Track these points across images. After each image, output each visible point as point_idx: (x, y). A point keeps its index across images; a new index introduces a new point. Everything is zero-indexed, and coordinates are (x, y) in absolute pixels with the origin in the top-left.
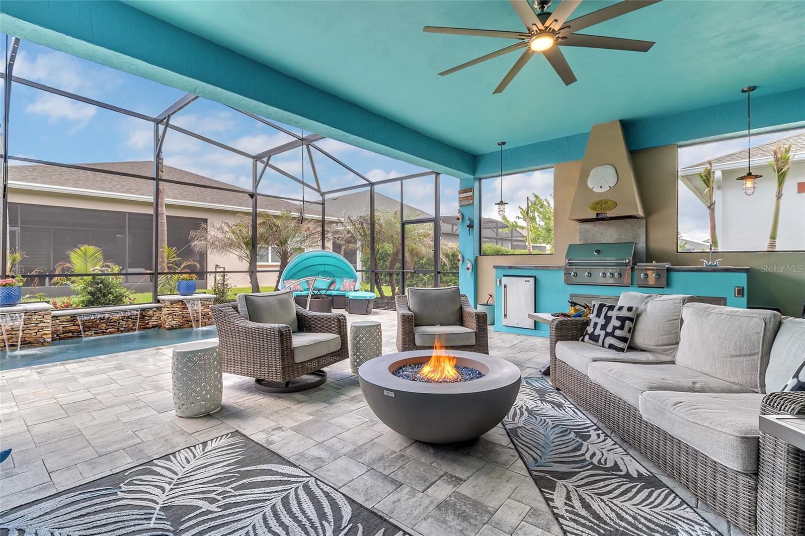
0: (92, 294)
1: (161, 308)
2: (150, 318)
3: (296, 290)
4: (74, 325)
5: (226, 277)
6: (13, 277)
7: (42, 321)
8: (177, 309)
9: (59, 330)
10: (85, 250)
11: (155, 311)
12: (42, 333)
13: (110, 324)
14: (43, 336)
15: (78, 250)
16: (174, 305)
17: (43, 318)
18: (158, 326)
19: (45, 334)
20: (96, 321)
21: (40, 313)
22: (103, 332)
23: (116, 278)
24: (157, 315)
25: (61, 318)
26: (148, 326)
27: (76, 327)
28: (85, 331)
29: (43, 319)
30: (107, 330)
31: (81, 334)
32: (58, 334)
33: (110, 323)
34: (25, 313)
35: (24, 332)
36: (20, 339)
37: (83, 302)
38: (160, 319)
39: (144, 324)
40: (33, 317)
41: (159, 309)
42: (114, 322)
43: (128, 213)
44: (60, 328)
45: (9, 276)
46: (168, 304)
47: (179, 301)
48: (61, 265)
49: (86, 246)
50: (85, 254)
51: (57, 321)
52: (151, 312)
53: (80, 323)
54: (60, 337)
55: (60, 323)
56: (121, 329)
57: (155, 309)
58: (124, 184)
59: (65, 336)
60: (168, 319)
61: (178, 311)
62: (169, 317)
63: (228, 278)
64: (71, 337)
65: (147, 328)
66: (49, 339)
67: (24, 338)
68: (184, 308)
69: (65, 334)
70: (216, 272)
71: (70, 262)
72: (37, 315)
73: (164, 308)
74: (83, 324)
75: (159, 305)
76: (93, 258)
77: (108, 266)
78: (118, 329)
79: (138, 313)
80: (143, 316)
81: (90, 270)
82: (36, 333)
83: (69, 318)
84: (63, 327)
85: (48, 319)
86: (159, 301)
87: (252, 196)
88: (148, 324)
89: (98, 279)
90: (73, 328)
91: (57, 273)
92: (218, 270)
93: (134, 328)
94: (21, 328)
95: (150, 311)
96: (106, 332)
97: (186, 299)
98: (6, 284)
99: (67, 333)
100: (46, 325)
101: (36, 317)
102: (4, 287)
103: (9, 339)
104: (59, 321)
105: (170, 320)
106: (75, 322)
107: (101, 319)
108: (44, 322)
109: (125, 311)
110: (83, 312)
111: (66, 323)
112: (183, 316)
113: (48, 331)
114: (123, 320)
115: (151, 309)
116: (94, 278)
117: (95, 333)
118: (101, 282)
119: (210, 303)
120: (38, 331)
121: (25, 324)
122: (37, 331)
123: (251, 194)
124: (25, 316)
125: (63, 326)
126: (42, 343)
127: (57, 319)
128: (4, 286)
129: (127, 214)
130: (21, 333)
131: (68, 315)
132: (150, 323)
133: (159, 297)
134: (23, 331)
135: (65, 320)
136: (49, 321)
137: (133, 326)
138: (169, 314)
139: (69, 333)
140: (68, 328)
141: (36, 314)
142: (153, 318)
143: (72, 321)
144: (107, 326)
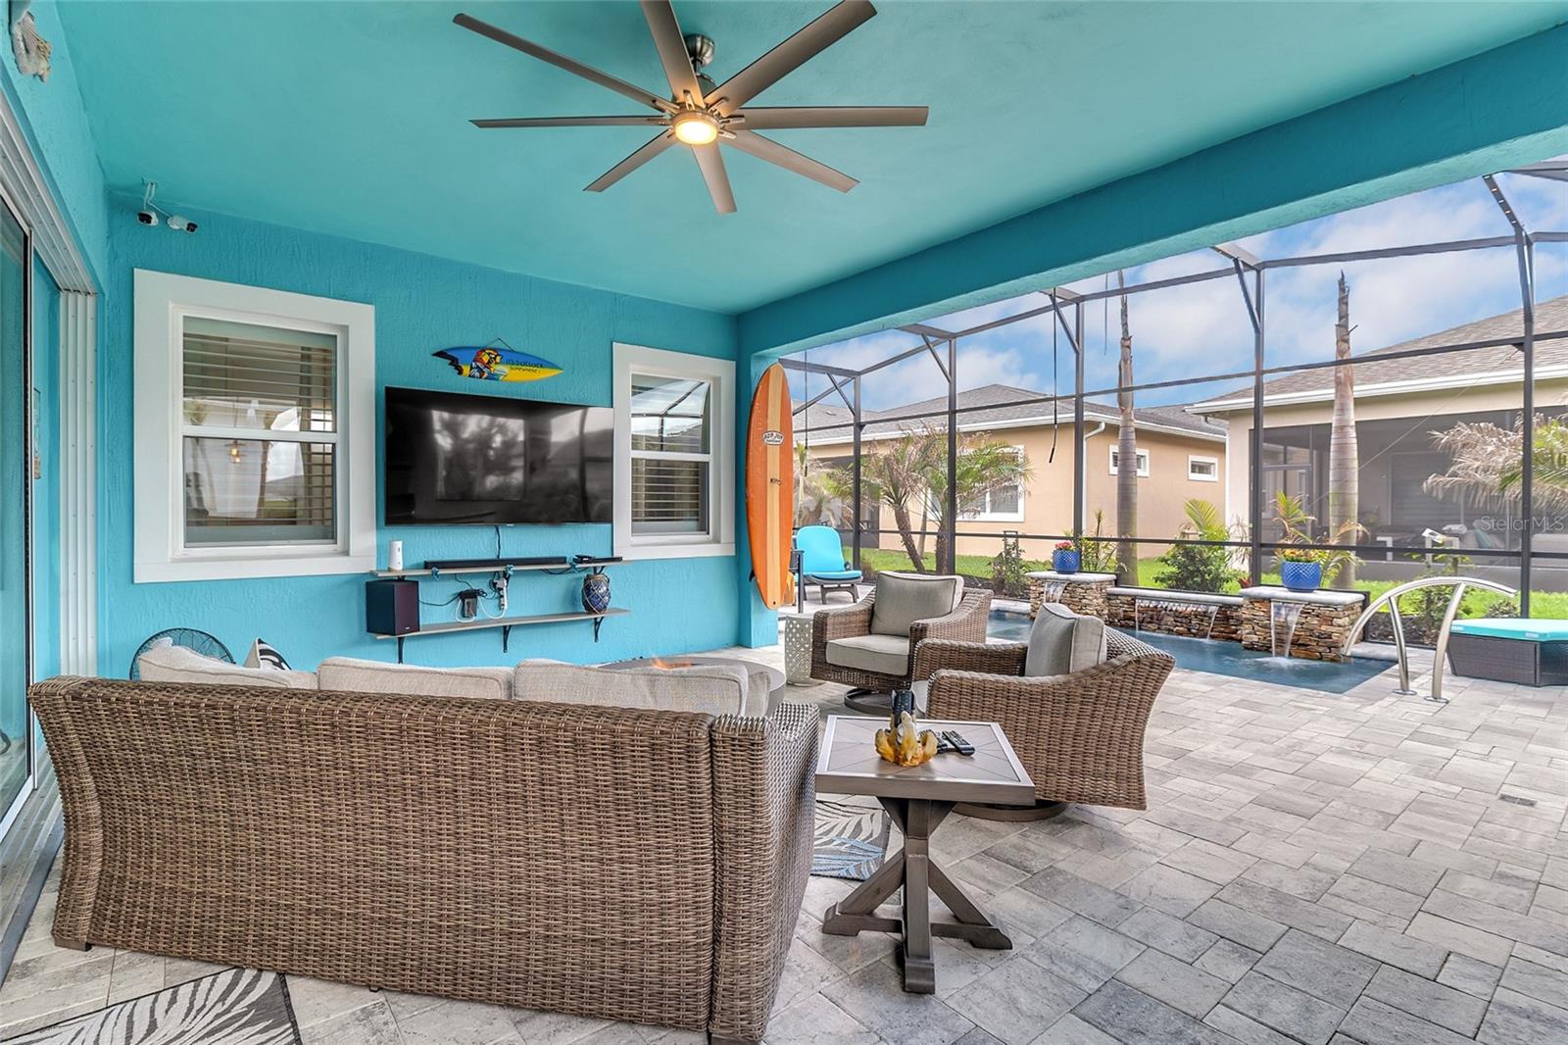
16: (1256, 604)
22: (1169, 630)
23: (1210, 550)
26: (1234, 636)
28: (1146, 622)
30: (1174, 626)
33: (1178, 617)
39: (1227, 631)
40: (1078, 590)
42: (1184, 617)
47: (1264, 599)
51: (1118, 601)
56: (1193, 631)
61: (1262, 618)
62: (1249, 627)
65: (1232, 639)
74: (1145, 612)
78: (1189, 630)
83: (1129, 599)
84: (1125, 611)
88: (1235, 632)
96: (1173, 631)
99: (1127, 619)
105: (1247, 631)
109: (1197, 602)
111: (1126, 606)
117: (1159, 628)
127: (1117, 599)
131: (1128, 596)
143: (1133, 604)
144: (1176, 621)
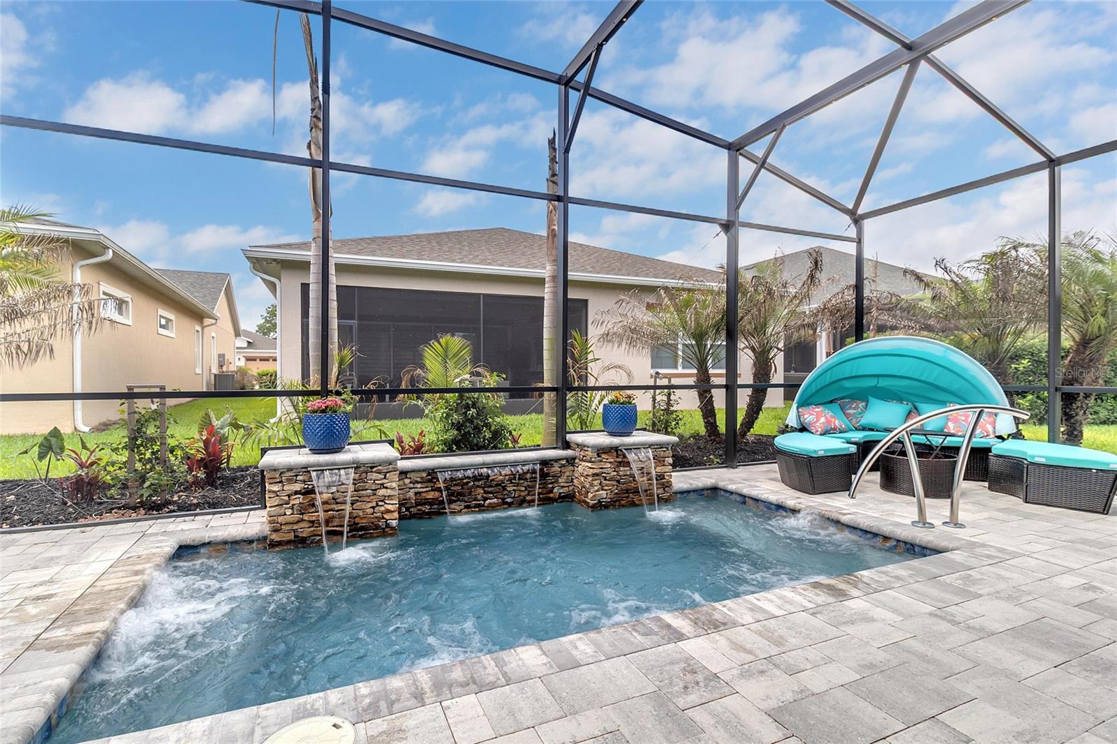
0: (458, 427)
1: (574, 459)
2: (556, 477)
3: (832, 429)
4: (432, 490)
5: (672, 397)
6: (338, 393)
7: (382, 484)
8: (607, 465)
9: (410, 499)
10: (447, 344)
11: (563, 466)
12: (382, 509)
13: (490, 489)
14: (385, 516)
15: (436, 343)
16: (603, 456)
17: (385, 478)
18: (569, 498)
19: (388, 511)
20: (468, 483)
21: (380, 468)
22: (479, 507)
23: (494, 397)
24: (567, 474)
25: (411, 475)
26: (551, 495)
27: (437, 494)
28: (451, 502)
29: (385, 481)
30: (485, 499)
31: (444, 508)
32: (407, 506)
33: (490, 486)
34: (356, 468)
35: (355, 506)
36: (347, 519)
37: (445, 442)
38: (572, 481)
39: (546, 491)
40: (370, 476)
41: (571, 461)
42: (497, 485)
43: (483, 294)
44: (411, 494)
45: (331, 391)
46: (590, 453)
47: (612, 448)
48: (408, 372)
49: (448, 337)
50: (446, 351)
51: (407, 481)
52: (556, 468)
53: (442, 486)
54: (410, 512)
55: (412, 485)
56: (509, 500)
57: (564, 462)
58: (476, 254)
59: (419, 510)
60: (592, 485)
61: (609, 470)
62: (595, 483)
63: (676, 398)
64: (428, 513)
65: (551, 500)
66: (394, 521)
67: (355, 518)
68: (620, 462)
69: (419, 507)
70: (655, 387)
71: (423, 367)
72: (375, 472)
73: (582, 460)
74: (447, 488)
75: (569, 453)
76: (456, 359)
77: (478, 374)
78: (503, 499)
79: (538, 467)
80: (544, 475)
81: (456, 383)
82: (373, 508)
83: (424, 474)
84: (416, 494)
85: (393, 482)
86: (567, 445)
87: (727, 226)
88: (551, 491)
89: (467, 398)
90: (431, 495)
91: (403, 386)
92: (659, 383)
93: (528, 498)
94: (349, 499)
95: (555, 464)
96: (483, 506)
97: (624, 445)
98: (327, 407)
99: (422, 505)
100: (389, 492)
101: (375, 476)
102: (323, 415)
103: (327, 522)
104: (409, 480)
105: (596, 488)
106: (435, 483)
107: (475, 478)
108: (387, 488)
109: (514, 464)
110: (446, 465)
111: (419, 486)
112: (618, 482)
113: (392, 505)
114: (511, 483)
115: (557, 460)
116: (461, 398)
117: (466, 507)
118: (474, 405)
119: (666, 454)
120: (377, 505)
121: (355, 491)
122: (374, 504)
123: (724, 222)
124: (355, 473)
125: (416, 490)
126: (383, 529)
127: (406, 478)
128: (323, 411)
129: (482, 296)
130: (348, 508)
131: (424, 470)
132: (555, 490)
133: (569, 437)
134: (352, 504)
135: (419, 479)
136: (394, 485)
137: (528, 495)
138: (594, 475)
139: (425, 504)
140: (423, 495)
141: (374, 470)
142: (560, 480)
143: (430, 481)
144: (485, 492)
